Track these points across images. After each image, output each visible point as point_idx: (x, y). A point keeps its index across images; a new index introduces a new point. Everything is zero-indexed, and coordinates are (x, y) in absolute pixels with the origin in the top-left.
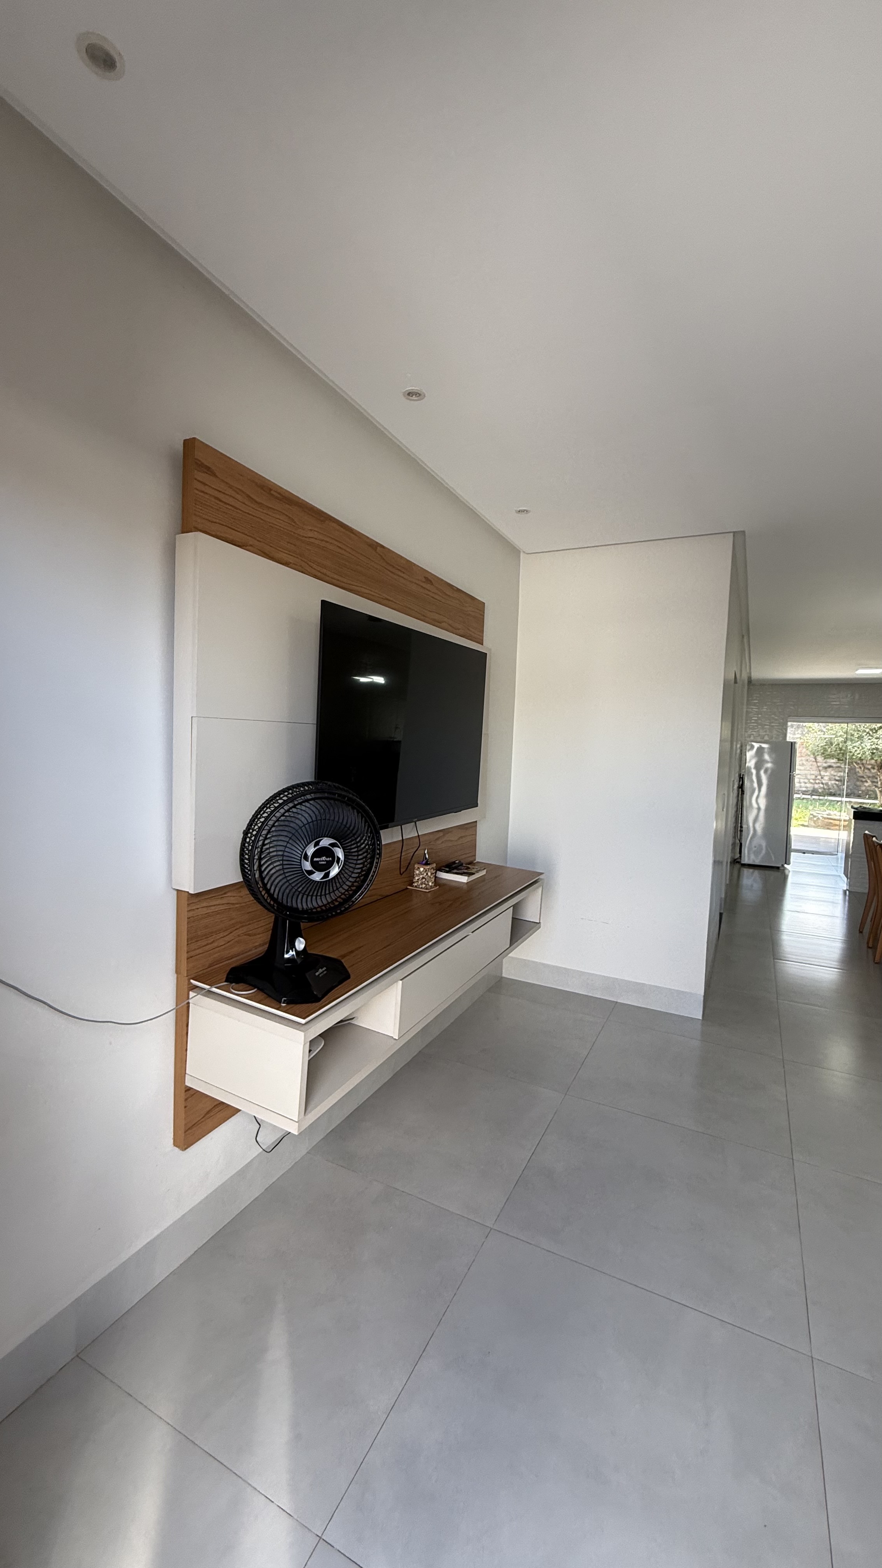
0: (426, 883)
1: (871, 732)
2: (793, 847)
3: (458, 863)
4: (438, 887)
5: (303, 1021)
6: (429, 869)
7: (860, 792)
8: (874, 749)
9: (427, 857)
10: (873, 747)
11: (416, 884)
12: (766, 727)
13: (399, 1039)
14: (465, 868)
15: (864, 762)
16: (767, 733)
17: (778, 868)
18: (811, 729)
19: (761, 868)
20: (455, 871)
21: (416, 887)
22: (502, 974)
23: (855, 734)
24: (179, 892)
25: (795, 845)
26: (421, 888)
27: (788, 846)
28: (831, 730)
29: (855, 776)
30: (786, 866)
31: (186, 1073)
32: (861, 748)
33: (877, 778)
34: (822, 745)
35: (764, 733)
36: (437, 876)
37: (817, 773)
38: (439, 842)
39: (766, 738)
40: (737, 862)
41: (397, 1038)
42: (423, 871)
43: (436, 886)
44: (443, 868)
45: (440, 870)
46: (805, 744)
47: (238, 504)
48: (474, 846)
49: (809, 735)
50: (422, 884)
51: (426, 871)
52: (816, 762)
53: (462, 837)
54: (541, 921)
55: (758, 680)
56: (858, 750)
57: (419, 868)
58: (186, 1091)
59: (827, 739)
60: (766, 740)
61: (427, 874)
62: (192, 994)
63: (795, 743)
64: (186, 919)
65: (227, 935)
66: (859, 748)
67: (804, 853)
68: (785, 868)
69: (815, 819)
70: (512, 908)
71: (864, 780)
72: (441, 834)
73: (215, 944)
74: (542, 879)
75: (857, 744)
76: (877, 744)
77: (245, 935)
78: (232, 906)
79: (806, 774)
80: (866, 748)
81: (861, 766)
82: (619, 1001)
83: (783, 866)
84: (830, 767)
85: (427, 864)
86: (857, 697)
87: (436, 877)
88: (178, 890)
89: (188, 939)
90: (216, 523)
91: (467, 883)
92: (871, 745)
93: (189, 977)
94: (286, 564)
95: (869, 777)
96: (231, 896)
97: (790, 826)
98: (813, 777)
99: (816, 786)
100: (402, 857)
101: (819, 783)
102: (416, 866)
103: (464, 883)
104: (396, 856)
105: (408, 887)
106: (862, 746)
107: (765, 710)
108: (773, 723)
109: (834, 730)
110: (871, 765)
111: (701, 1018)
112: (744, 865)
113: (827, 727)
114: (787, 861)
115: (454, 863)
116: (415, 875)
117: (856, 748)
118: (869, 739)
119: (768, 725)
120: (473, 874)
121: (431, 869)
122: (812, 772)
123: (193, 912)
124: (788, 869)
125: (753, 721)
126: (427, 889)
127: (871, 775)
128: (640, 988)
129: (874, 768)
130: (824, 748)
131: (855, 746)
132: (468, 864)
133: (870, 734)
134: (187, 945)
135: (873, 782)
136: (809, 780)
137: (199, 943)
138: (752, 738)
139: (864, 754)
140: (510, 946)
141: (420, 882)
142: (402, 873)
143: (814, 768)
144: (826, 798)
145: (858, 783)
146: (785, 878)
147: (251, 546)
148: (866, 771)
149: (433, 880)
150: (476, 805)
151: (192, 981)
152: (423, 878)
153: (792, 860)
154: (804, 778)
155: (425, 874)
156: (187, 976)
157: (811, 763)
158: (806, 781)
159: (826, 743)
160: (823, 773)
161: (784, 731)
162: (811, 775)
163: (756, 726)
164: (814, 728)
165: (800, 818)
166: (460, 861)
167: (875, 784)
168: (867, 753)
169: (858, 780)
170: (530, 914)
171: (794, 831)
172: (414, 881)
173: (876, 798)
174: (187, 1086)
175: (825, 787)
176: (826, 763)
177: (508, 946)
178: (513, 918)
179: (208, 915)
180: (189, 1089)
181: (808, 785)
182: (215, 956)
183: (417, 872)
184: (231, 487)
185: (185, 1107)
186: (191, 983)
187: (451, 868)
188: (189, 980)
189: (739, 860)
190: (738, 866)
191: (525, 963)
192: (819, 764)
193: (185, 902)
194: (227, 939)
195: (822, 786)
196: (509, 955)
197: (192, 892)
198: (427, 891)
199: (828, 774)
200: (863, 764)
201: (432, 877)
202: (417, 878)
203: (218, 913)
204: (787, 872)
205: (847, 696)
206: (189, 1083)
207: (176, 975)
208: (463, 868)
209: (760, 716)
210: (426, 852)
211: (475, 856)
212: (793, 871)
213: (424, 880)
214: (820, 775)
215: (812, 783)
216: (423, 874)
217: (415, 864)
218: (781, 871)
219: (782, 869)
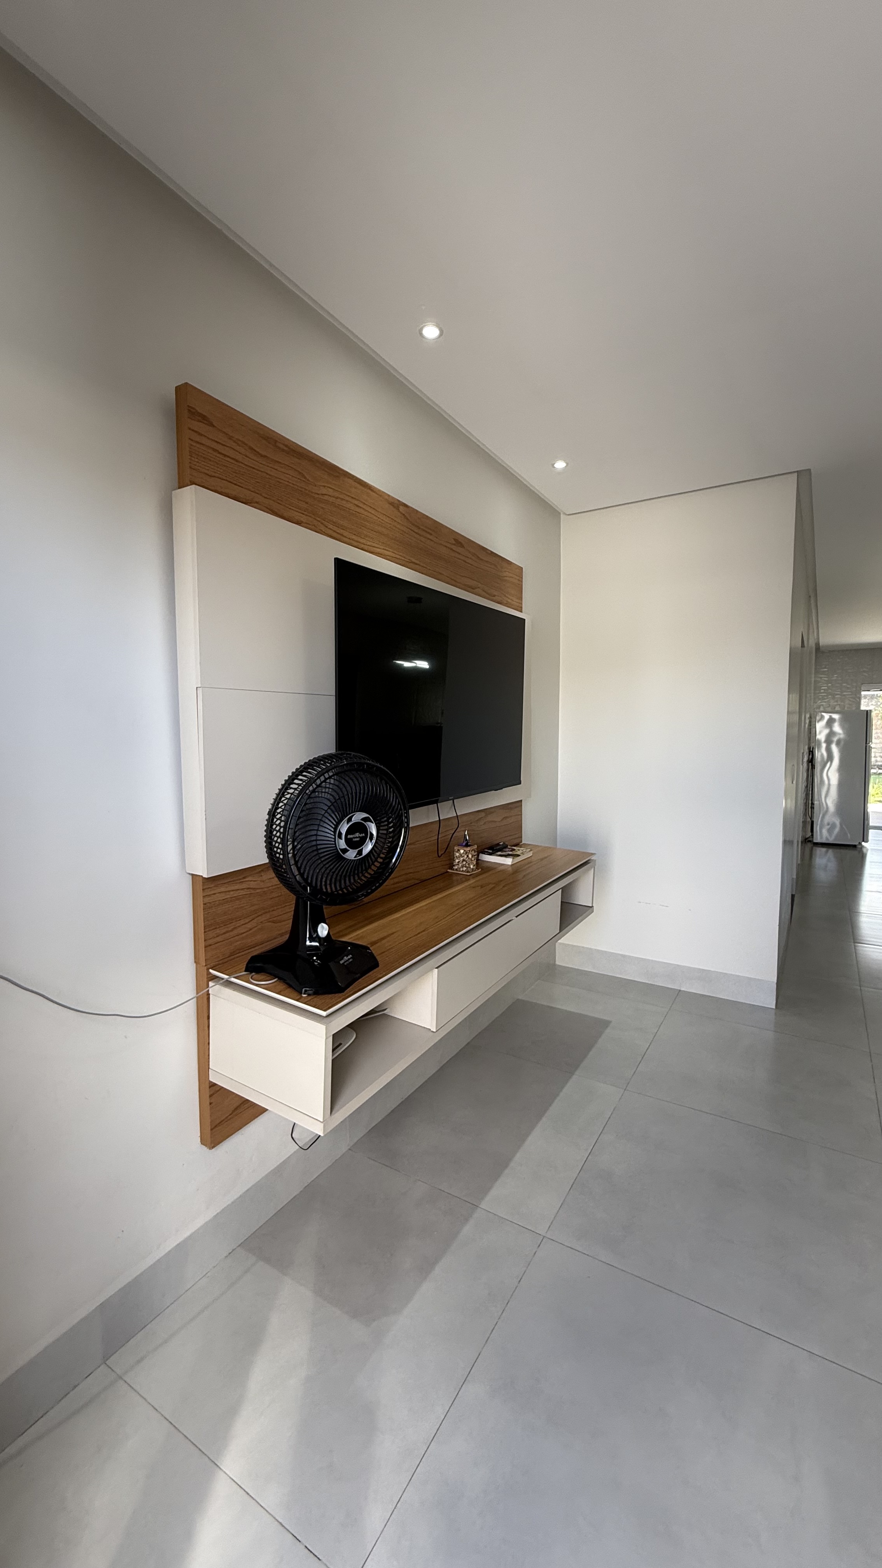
0: (467, 865)
2: (871, 824)
3: (502, 845)
4: (480, 870)
5: (324, 1014)
6: (469, 851)
9: (467, 838)
11: (456, 867)
12: (837, 696)
13: (436, 1031)
14: (510, 850)
16: (839, 703)
17: (855, 846)
19: (835, 847)
20: (499, 853)
21: (456, 870)
22: (555, 961)
24: (194, 876)
25: (872, 821)
26: (463, 871)
27: (866, 823)
30: (863, 843)
31: (209, 1068)
35: (836, 703)
36: (480, 858)
38: (482, 823)
39: (837, 708)
40: (809, 842)
41: (435, 1031)
42: (463, 853)
43: (478, 869)
44: (487, 850)
45: (484, 853)
47: (239, 457)
48: (520, 828)
50: (462, 867)
51: (467, 853)
53: (506, 818)
54: (594, 905)
55: (828, 646)
57: (459, 850)
58: (210, 1087)
60: (838, 711)
61: (468, 856)
62: (211, 984)
63: (871, 711)
64: (202, 906)
65: (249, 922)
68: (863, 847)
70: (561, 890)
72: (483, 814)
73: (235, 932)
74: (593, 860)
77: (270, 922)
78: (253, 892)
82: (682, 989)
83: (860, 843)
85: (467, 845)
87: (478, 860)
88: (193, 875)
89: (205, 927)
90: (214, 477)
91: (512, 865)
93: (209, 966)
94: (298, 523)
96: (251, 881)
97: (868, 802)
100: (439, 839)
102: (456, 848)
103: (508, 865)
104: (433, 838)
105: (448, 870)
107: (835, 678)
108: (844, 692)
111: (774, 1007)
112: (817, 844)
114: (865, 838)
115: (498, 844)
116: (455, 858)
119: (838, 694)
120: (518, 856)
121: (472, 851)
123: (209, 898)
124: (865, 847)
125: (822, 691)
126: (468, 872)
128: (704, 975)
132: (514, 846)
134: (205, 932)
137: (218, 931)
138: (822, 709)
140: (561, 931)
141: (460, 865)
142: (440, 855)
146: (862, 857)
147: (257, 503)
149: (475, 863)
150: (520, 783)
151: (211, 971)
152: (464, 860)
153: (870, 837)
154: (879, 752)
155: (466, 856)
156: (205, 966)
161: (858, 699)
163: (826, 695)
165: (877, 794)
166: (504, 843)
170: (582, 897)
171: (870, 807)
172: (454, 864)
174: (212, 1082)
177: (558, 931)
178: (562, 902)
179: (226, 901)
180: (213, 1085)
182: (235, 944)
183: (457, 854)
184: (231, 438)
185: (210, 1104)
186: (210, 973)
187: (494, 849)
188: (208, 969)
189: (810, 839)
190: (809, 845)
191: (579, 951)
193: (200, 887)
194: (249, 926)
196: (559, 941)
197: (205, 876)
198: (468, 874)
201: (473, 859)
202: (457, 861)
203: (237, 898)
204: (864, 850)
206: (213, 1078)
207: (195, 964)
208: (508, 850)
209: (830, 685)
210: (466, 833)
211: (521, 837)
212: (872, 849)
213: (464, 863)
216: (464, 857)
217: (454, 846)
218: (858, 849)
219: (859, 846)
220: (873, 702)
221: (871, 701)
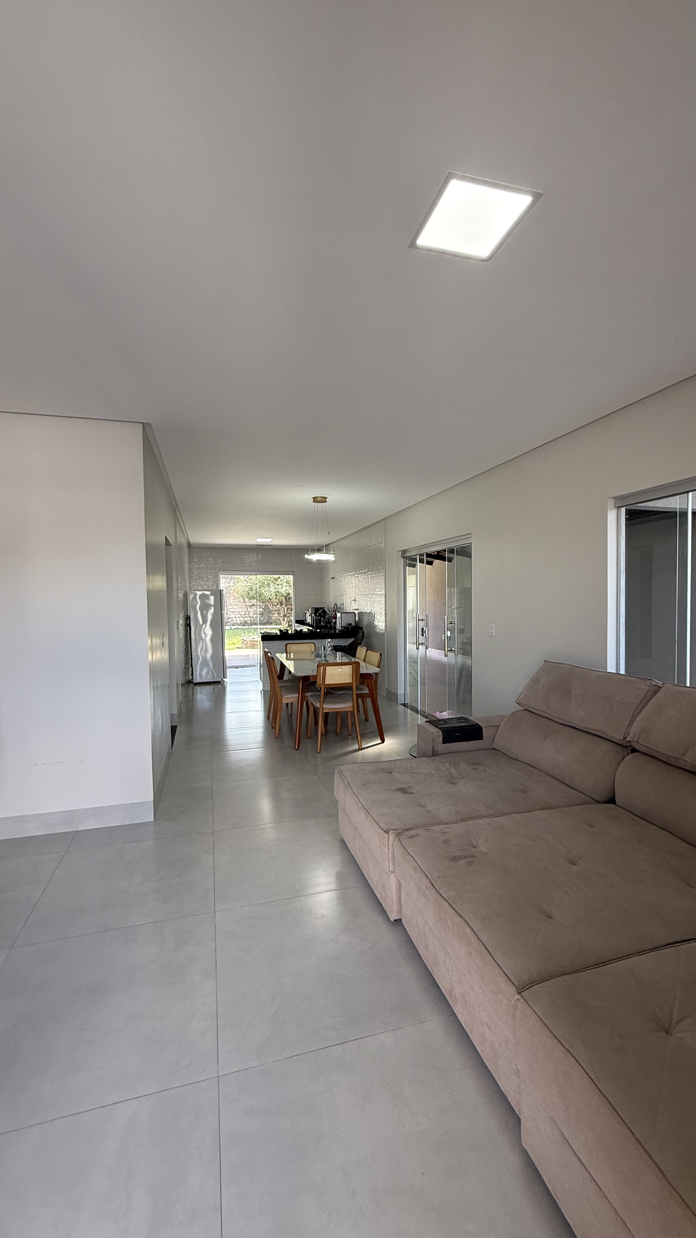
1: (274, 581)
2: (228, 665)
7: (272, 621)
8: (277, 592)
10: (276, 590)
12: (204, 579)
15: (272, 600)
16: (206, 583)
17: (219, 682)
18: (239, 580)
19: (208, 684)
23: (266, 582)
25: (229, 663)
27: (225, 665)
28: (251, 580)
29: (268, 610)
30: (224, 679)
32: (269, 591)
33: (280, 611)
34: (247, 590)
35: (204, 584)
37: (246, 610)
39: (205, 587)
40: (190, 683)
46: (236, 590)
49: (238, 584)
52: (245, 603)
55: (194, 544)
56: (268, 593)
59: (249, 586)
60: (206, 589)
63: (225, 589)
66: (268, 591)
67: (237, 668)
68: (224, 681)
69: (245, 642)
71: (273, 613)
75: (266, 589)
76: (278, 589)
79: (239, 611)
80: (272, 591)
81: (271, 603)
82: (79, 829)
83: (222, 680)
84: (253, 605)
86: (260, 557)
92: (275, 589)
95: (276, 611)
97: (225, 650)
98: (244, 613)
99: (246, 619)
101: (247, 617)
106: (270, 591)
107: (202, 566)
108: (209, 576)
109: (253, 580)
110: (277, 602)
111: (153, 820)
112: (196, 684)
113: (249, 578)
114: (225, 676)
117: (266, 592)
118: (273, 585)
119: (205, 577)
122: (243, 610)
124: (226, 682)
125: (195, 575)
127: (277, 609)
128: (100, 811)
129: (278, 605)
130: (248, 593)
131: (266, 590)
133: (274, 582)
135: (278, 613)
136: (241, 615)
138: (196, 587)
139: (271, 595)
143: (244, 606)
144: (253, 627)
145: (271, 615)
146: (224, 689)
148: (274, 606)
153: (228, 674)
154: (238, 614)
157: (241, 603)
158: (240, 616)
159: (249, 589)
160: (249, 610)
161: (217, 581)
162: (242, 611)
163: (197, 578)
164: (241, 579)
165: (232, 644)
167: (279, 615)
168: (273, 595)
169: (270, 613)
171: (227, 653)
173: (281, 624)
175: (252, 619)
176: (250, 602)
181: (241, 619)
189: (192, 681)
190: (192, 685)
192: (247, 604)
195: (249, 619)
199: (252, 610)
200: (271, 602)
204: (225, 684)
205: (254, 557)
209: (199, 571)
212: (230, 683)
214: (248, 611)
215: (243, 617)
218: (222, 684)
219: (222, 682)
220: (232, 581)
221: (231, 581)
